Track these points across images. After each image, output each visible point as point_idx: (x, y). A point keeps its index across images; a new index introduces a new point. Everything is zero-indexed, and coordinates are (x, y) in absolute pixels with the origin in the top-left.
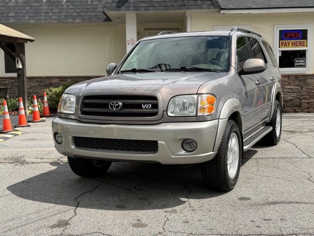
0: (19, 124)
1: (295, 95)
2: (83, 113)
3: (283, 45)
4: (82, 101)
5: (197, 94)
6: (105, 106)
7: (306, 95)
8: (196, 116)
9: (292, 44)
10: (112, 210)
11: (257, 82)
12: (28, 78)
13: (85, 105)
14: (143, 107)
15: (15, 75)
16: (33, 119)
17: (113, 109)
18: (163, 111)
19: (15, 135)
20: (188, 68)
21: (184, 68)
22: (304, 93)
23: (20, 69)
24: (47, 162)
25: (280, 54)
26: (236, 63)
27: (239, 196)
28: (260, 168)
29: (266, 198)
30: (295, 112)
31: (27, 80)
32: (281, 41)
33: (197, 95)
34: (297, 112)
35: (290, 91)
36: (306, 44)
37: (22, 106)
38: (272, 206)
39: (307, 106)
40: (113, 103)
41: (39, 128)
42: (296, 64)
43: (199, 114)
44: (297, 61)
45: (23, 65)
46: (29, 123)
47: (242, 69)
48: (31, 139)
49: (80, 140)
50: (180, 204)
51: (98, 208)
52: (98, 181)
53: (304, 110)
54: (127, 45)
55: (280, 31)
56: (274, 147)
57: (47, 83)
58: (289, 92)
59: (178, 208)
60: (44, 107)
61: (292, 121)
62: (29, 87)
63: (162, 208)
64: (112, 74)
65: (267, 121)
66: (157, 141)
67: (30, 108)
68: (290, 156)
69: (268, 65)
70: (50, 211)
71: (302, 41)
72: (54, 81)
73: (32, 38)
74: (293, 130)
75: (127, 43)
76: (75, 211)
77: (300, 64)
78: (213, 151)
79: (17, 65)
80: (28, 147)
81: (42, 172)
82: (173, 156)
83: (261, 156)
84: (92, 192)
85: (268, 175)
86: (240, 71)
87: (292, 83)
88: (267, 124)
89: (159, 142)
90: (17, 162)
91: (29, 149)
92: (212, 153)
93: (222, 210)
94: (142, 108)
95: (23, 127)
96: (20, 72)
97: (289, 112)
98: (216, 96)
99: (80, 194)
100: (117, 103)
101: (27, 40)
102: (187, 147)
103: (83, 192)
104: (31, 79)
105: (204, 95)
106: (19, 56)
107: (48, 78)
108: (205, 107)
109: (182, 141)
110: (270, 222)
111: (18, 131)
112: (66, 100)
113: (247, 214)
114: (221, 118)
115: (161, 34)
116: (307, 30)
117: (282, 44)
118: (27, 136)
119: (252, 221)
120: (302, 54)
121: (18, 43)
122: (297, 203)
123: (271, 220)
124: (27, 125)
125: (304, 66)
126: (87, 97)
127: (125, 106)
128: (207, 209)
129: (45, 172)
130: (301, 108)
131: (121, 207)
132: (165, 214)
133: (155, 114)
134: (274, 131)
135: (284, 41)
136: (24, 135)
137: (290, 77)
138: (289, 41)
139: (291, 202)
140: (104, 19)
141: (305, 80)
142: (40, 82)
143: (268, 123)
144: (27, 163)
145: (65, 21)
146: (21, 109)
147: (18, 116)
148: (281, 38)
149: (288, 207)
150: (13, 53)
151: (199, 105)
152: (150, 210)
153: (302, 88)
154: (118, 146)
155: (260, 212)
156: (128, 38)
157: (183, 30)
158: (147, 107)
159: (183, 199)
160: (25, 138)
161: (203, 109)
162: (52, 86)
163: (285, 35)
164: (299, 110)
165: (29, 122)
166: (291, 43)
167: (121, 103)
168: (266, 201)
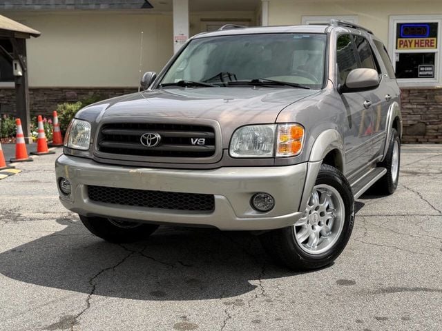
0: (17, 158)
1: (418, 118)
2: (102, 149)
3: (402, 46)
4: (101, 132)
5: (275, 123)
6: (135, 139)
7: (434, 118)
8: (274, 157)
9: (416, 43)
10: (144, 299)
11: (365, 103)
12: (31, 89)
13: (104, 137)
14: (193, 143)
15: (12, 85)
16: (38, 150)
17: (146, 144)
18: (223, 149)
19: (10, 174)
20: (262, 81)
21: (257, 81)
22: (431, 116)
23: (19, 77)
24: (53, 218)
25: (398, 59)
26: (335, 75)
27: (338, 279)
28: (369, 231)
29: (379, 282)
30: (417, 142)
31: (28, 92)
32: (399, 39)
33: (276, 125)
34: (421, 143)
35: (411, 111)
36: (435, 44)
37: (20, 131)
38: (388, 295)
39: (435, 134)
40: (146, 136)
41: (46, 164)
42: (420, 73)
43: (278, 155)
44: (422, 69)
45: (24, 71)
46: (31, 157)
47: (345, 85)
48: (32, 181)
49: (96, 190)
50: (248, 291)
51: (123, 297)
52: (126, 249)
53: (430, 140)
54: (175, 42)
55: (398, 24)
56: (388, 197)
57: (59, 97)
58: (409, 114)
59: (245, 297)
60: (54, 133)
61: (413, 156)
62: (32, 102)
63: (221, 297)
64: (149, 89)
65: (380, 160)
66: (213, 195)
67: (34, 133)
68: (412, 211)
69: (382, 76)
70: (50, 300)
71: (430, 39)
72: (68, 95)
73: (37, 32)
74: (415, 170)
75: (175, 40)
76: (87, 301)
77: (425, 73)
78: (298, 211)
79: (14, 70)
80: (27, 194)
81: (44, 235)
82: (238, 219)
83: (369, 212)
84: (116, 268)
85: (381, 243)
86: (341, 87)
87: (414, 101)
88: (379, 165)
89: (216, 197)
90: (9, 217)
91: (27, 198)
92: (297, 213)
93: (311, 301)
94: (190, 144)
95: (21, 161)
96: (20, 81)
97: (409, 143)
98: (305, 126)
99: (97, 272)
100: (153, 136)
101: (29, 35)
102: (259, 205)
103: (102, 268)
104: (35, 90)
105: (287, 125)
106: (17, 59)
107: (61, 89)
108: (287, 143)
109: (252, 195)
110: (386, 322)
111: (14, 168)
112: (76, 128)
113: (350, 308)
114: (311, 159)
115: (224, 29)
116: (437, 24)
117: (400, 44)
118: (28, 175)
119: (358, 321)
120: (430, 59)
121: (16, 39)
122: (426, 290)
123: (387, 319)
124: (27, 159)
125: (432, 76)
126: (108, 125)
127: (165, 140)
128: (289, 299)
129: (47, 234)
130: (426, 137)
131: (159, 295)
132: (225, 307)
133: (211, 153)
134: (389, 175)
135: (404, 40)
136: (22, 175)
137: (411, 92)
138: (410, 39)
139: (416, 289)
140: (142, 5)
141: (432, 97)
142: (49, 95)
143: (380, 162)
144: (22, 220)
145: (84, 6)
146: (19, 136)
147: (15, 145)
148: (399, 35)
149: (413, 297)
150: (9, 54)
151: (279, 141)
152: (203, 301)
153: (428, 108)
154: (154, 201)
155: (371, 306)
156: (176, 33)
157: (257, 22)
158: (198, 142)
159: (252, 282)
160: (24, 180)
161: (284, 147)
162: (66, 102)
163: (405, 31)
164: (422, 140)
165: (32, 154)
166: (413, 42)
167: (159, 136)
168: (379, 287)
